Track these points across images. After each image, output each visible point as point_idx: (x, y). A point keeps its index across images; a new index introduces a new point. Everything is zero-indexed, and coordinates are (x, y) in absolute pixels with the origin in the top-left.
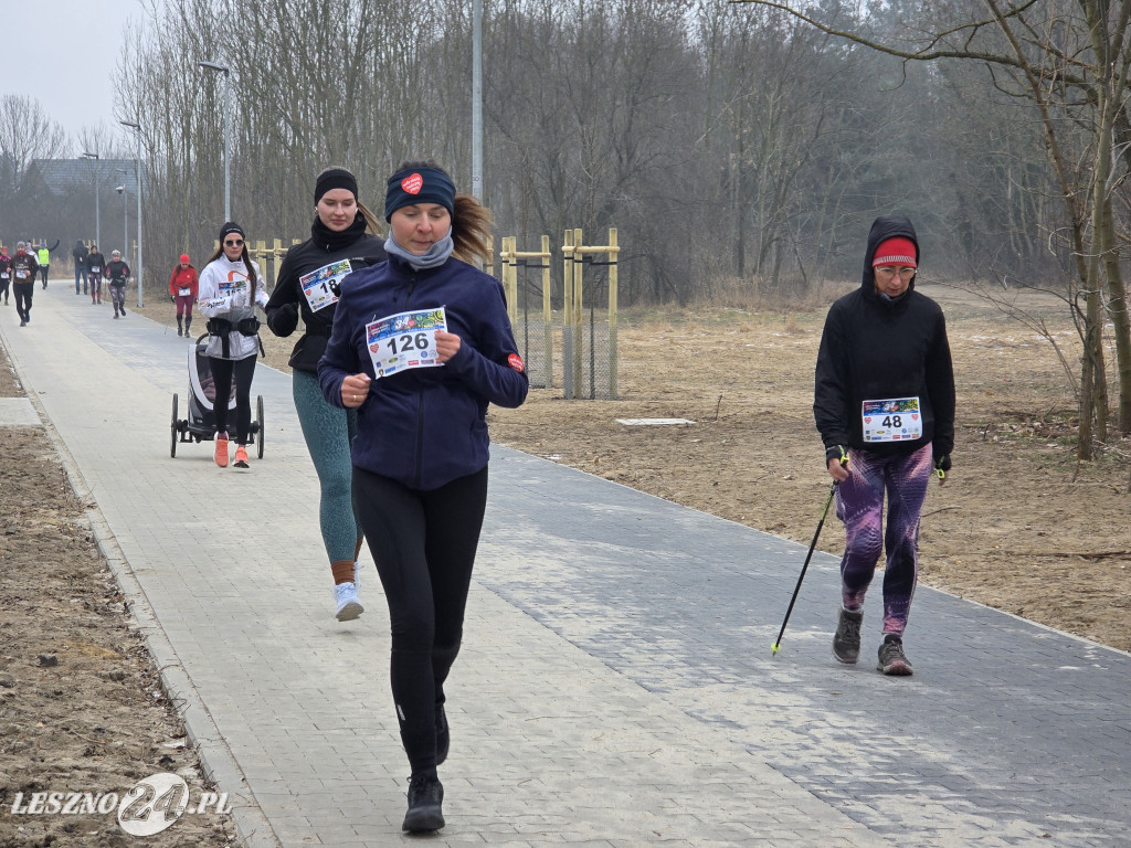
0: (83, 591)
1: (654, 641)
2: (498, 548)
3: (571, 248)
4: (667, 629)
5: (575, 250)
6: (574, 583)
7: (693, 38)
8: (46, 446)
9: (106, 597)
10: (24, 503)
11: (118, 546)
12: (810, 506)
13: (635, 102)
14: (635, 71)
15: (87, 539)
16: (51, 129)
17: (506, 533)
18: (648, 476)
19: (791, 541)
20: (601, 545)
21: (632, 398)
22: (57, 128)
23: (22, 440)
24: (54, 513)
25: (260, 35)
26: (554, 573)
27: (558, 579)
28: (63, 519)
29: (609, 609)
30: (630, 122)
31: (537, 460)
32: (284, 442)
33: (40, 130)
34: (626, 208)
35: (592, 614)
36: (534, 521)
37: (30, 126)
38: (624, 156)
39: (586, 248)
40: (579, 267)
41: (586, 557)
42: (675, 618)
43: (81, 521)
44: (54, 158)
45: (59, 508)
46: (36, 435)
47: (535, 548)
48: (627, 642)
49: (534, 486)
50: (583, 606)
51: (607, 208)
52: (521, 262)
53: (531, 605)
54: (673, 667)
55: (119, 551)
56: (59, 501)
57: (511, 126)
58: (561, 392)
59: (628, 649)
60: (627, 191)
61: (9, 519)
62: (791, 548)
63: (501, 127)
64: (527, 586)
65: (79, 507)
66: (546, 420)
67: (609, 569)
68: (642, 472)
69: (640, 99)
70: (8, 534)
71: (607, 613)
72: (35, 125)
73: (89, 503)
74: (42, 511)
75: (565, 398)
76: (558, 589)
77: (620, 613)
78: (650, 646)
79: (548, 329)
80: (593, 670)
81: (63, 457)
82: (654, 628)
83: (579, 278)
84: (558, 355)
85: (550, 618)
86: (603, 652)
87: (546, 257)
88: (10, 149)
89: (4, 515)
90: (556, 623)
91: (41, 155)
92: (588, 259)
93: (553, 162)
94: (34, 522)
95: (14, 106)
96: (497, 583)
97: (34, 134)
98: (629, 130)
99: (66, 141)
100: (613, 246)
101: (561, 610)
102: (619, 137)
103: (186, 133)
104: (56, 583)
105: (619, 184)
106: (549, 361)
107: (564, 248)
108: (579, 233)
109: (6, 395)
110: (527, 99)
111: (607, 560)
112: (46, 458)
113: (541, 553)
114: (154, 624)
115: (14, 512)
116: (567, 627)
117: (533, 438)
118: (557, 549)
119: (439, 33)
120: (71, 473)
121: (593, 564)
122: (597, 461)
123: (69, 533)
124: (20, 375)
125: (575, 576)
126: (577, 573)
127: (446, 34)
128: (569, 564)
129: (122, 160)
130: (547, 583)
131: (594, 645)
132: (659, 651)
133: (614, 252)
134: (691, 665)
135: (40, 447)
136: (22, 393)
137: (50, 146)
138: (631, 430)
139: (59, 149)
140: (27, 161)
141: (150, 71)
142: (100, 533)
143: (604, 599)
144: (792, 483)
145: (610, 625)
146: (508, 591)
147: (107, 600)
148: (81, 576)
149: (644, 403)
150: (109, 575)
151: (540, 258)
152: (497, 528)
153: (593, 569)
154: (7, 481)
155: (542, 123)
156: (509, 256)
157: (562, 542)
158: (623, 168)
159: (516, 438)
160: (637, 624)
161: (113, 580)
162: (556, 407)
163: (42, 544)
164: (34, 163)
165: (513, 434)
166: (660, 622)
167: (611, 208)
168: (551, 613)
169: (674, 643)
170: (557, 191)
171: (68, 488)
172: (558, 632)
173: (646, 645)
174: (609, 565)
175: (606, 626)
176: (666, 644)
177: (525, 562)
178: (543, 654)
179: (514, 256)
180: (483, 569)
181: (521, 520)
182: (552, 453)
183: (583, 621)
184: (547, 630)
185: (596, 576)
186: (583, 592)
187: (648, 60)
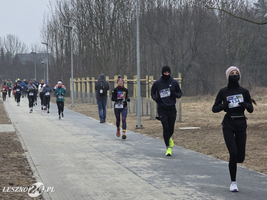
0: (22, 170)
2: (132, 159)
4: (168, 176)
6: (148, 167)
8: (16, 137)
9: (27, 171)
10: (8, 150)
11: (32, 160)
12: (221, 148)
13: (197, 34)
15: (24, 159)
16: (22, 44)
18: (181, 142)
20: (160, 158)
21: (186, 122)
22: (24, 44)
23: (9, 135)
24: (16, 153)
25: (83, 15)
26: (144, 165)
27: (145, 166)
28: (18, 154)
29: (155, 172)
30: (196, 40)
31: (151, 138)
32: (82, 135)
33: (18, 45)
34: (195, 66)
35: (150, 173)
36: (144, 153)
37: (15, 44)
38: (194, 50)
41: (155, 161)
42: (171, 174)
43: (23, 155)
44: (23, 53)
45: (18, 151)
46: (13, 134)
47: (142, 159)
49: (148, 145)
50: (148, 171)
51: (189, 66)
53: (135, 171)
54: (165, 184)
55: (32, 161)
56: (18, 150)
59: (156, 180)
60: (195, 61)
61: (4, 154)
63: (156, 42)
64: (136, 167)
65: (23, 151)
68: (179, 141)
69: (198, 33)
70: (3, 158)
72: (17, 43)
73: (26, 150)
74: (13, 152)
76: (144, 168)
77: (157, 173)
78: (162, 179)
80: (145, 184)
81: (20, 139)
82: (165, 176)
85: (139, 174)
86: (149, 181)
88: (9, 51)
89: (3, 153)
91: (19, 52)
94: (11, 155)
95: (10, 38)
96: (128, 167)
97: (17, 46)
98: (195, 42)
99: (26, 48)
100: (180, 78)
101: (143, 172)
102: (192, 45)
103: (62, 45)
104: (15, 168)
105: (192, 59)
109: (6, 124)
110: (164, 33)
111: (160, 161)
112: (15, 140)
113: (143, 160)
114: (38, 176)
115: (6, 153)
116: (142, 176)
117: (153, 133)
118: (148, 159)
120: (22, 143)
121: (156, 162)
123: (20, 157)
124: (10, 118)
125: (150, 165)
126: (150, 164)
128: (149, 162)
129: (44, 54)
130: (142, 167)
131: (148, 179)
132: (164, 180)
133: (180, 80)
135: (14, 137)
136: (11, 123)
137: (21, 50)
138: (182, 130)
139: (24, 50)
140: (14, 54)
141: (51, 27)
142: (28, 157)
143: (154, 170)
144: (219, 143)
145: (154, 175)
146: (131, 168)
147: (27, 172)
148: (22, 167)
149: (188, 123)
150: (29, 167)
152: (134, 155)
154: (4, 145)
155: (169, 41)
156: (151, 81)
157: (150, 158)
158: (194, 54)
159: (148, 133)
160: (161, 175)
161: (30, 168)
163: (12, 160)
164: (17, 55)
165: (148, 132)
166: (167, 174)
167: (190, 66)
168: (140, 173)
169: (168, 179)
171: (21, 147)
172: (140, 177)
173: (161, 179)
174: (160, 162)
175: (153, 175)
176: (166, 179)
177: (138, 162)
178: (134, 181)
179: (153, 81)
180: (126, 164)
181: (141, 153)
182: (157, 137)
183: (147, 174)
184: (137, 177)
185: (155, 165)
186: (150, 168)
187: (201, 21)
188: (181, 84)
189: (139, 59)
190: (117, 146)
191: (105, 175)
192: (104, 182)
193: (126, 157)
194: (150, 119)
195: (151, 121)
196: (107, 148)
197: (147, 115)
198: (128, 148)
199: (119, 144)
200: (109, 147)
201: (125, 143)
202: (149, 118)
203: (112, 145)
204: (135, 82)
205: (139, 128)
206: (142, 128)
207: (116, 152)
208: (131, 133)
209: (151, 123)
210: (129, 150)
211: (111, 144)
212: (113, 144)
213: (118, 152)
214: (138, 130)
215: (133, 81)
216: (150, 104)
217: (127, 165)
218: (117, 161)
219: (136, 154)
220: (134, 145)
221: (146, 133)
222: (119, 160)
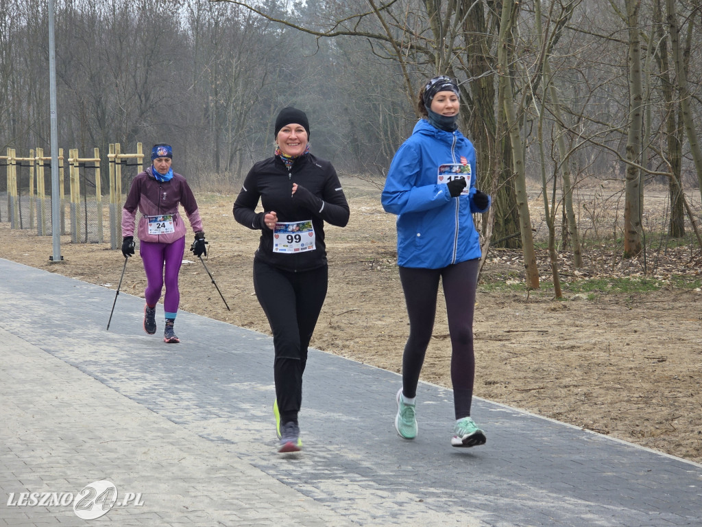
1: (177, 394)
2: (75, 341)
3: (114, 155)
4: (184, 386)
5: (116, 156)
6: (125, 361)
7: (184, 24)
13: (149, 65)
14: (148, 45)
17: (80, 331)
19: (257, 332)
20: (140, 337)
26: (112, 355)
27: (114, 359)
29: (148, 376)
30: (146, 78)
31: (97, 287)
34: (145, 131)
35: (137, 378)
36: (97, 324)
38: (143, 99)
39: (123, 155)
40: (119, 167)
41: (131, 345)
42: (189, 380)
47: (98, 340)
48: (160, 395)
49: (97, 302)
50: (131, 374)
51: (133, 131)
52: (82, 165)
53: (99, 374)
54: (189, 409)
57: (71, 81)
58: (109, 246)
59: (161, 399)
60: (145, 122)
62: (258, 336)
63: (65, 81)
64: (96, 363)
66: (100, 262)
67: (146, 351)
69: (152, 63)
71: (147, 378)
75: (112, 249)
76: (115, 365)
77: (154, 378)
78: (175, 397)
79: (99, 207)
80: (140, 412)
82: (177, 386)
83: (119, 174)
84: (106, 223)
85: (111, 381)
86: (145, 401)
87: (97, 161)
90: (115, 385)
92: (124, 162)
93: (98, 103)
96: (77, 362)
98: (146, 82)
100: (140, 154)
101: (118, 377)
102: (140, 86)
105: (140, 116)
106: (101, 227)
107: (109, 155)
108: (118, 146)
110: (81, 63)
111: (145, 346)
113: (103, 343)
116: (122, 387)
117: (93, 274)
118: (113, 340)
119: (24, 23)
121: (136, 349)
122: (134, 287)
125: (125, 357)
126: (126, 354)
127: (28, 23)
128: (121, 349)
130: (108, 361)
131: (140, 397)
132: (181, 399)
133: (140, 157)
134: (200, 408)
143: (144, 369)
145: (149, 385)
146: (84, 366)
151: (94, 162)
152: (74, 328)
153: (136, 352)
155: (91, 78)
156: (74, 161)
157: (116, 336)
158: (143, 106)
159: (82, 274)
160: (166, 384)
162: (106, 254)
165: (80, 271)
166: (180, 382)
167: (136, 131)
168: (112, 379)
169: (190, 395)
170: (101, 121)
172: (117, 390)
173: (172, 396)
174: (146, 349)
175: (147, 386)
176: (185, 395)
177: (93, 349)
178: (108, 404)
179: (77, 161)
180: (67, 353)
181: (89, 323)
182: (106, 283)
183: (132, 383)
184: (110, 389)
185: (138, 356)
186: (131, 366)
187: (157, 39)
188: (142, 166)
189: (55, 111)
190: (26, 307)
191: (28, 387)
192: (31, 406)
193: (60, 336)
194: (72, 242)
195: (77, 247)
196: (5, 311)
197: (63, 233)
198: (53, 312)
199: (28, 303)
200: (7, 308)
201: (41, 300)
202: (69, 239)
203: (13, 305)
204: (32, 164)
205: (55, 263)
206: (63, 263)
207: (31, 323)
208: (43, 275)
209: (78, 252)
210: (57, 316)
211: (10, 302)
212: (15, 303)
213: (34, 322)
214: (56, 267)
215: (28, 161)
216: (73, 209)
217: (72, 358)
218: (43, 347)
219: (78, 326)
220: (64, 304)
221: (76, 274)
222: (45, 344)
